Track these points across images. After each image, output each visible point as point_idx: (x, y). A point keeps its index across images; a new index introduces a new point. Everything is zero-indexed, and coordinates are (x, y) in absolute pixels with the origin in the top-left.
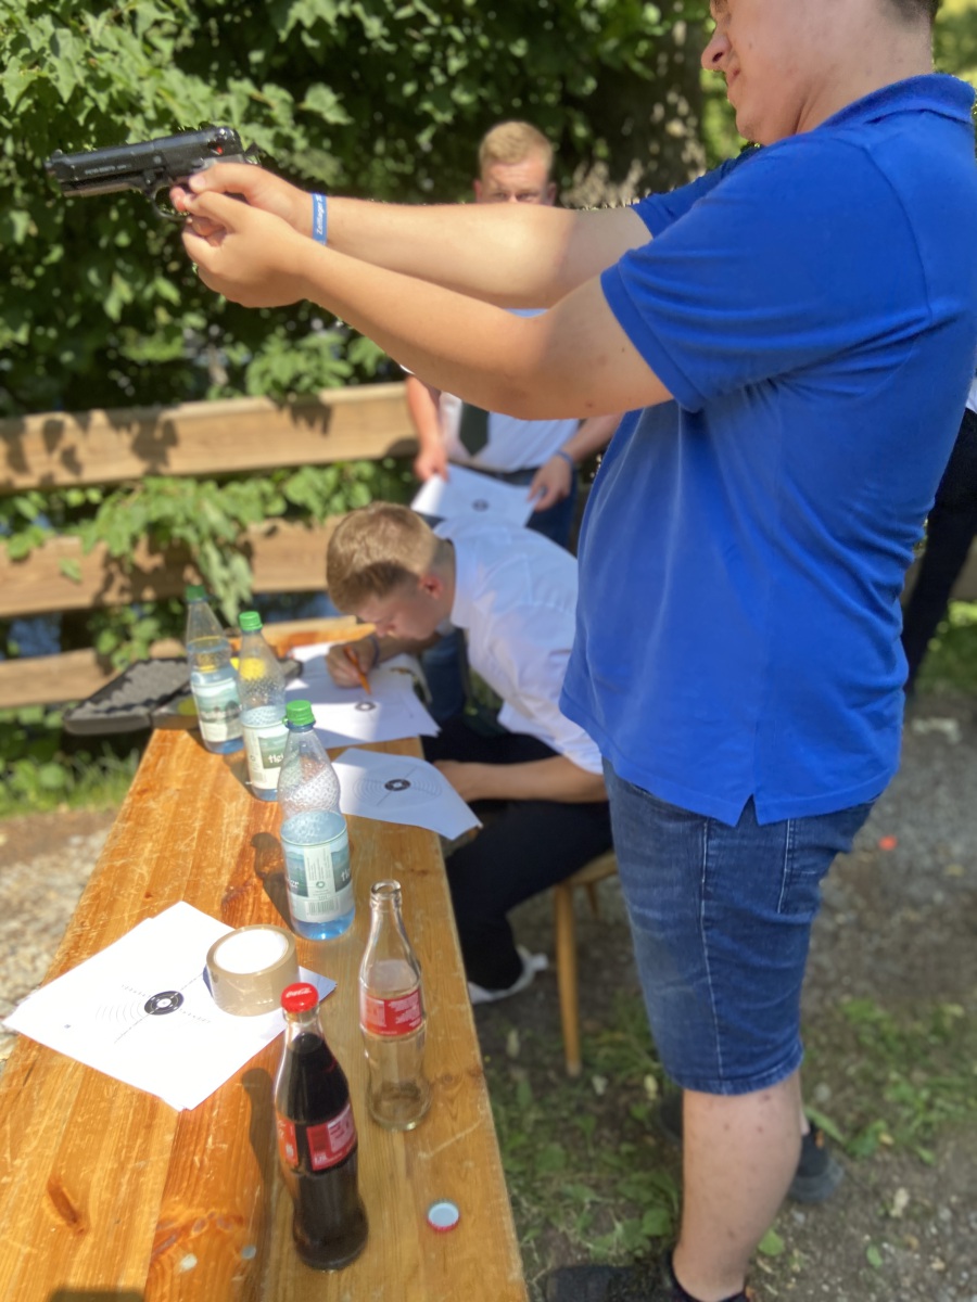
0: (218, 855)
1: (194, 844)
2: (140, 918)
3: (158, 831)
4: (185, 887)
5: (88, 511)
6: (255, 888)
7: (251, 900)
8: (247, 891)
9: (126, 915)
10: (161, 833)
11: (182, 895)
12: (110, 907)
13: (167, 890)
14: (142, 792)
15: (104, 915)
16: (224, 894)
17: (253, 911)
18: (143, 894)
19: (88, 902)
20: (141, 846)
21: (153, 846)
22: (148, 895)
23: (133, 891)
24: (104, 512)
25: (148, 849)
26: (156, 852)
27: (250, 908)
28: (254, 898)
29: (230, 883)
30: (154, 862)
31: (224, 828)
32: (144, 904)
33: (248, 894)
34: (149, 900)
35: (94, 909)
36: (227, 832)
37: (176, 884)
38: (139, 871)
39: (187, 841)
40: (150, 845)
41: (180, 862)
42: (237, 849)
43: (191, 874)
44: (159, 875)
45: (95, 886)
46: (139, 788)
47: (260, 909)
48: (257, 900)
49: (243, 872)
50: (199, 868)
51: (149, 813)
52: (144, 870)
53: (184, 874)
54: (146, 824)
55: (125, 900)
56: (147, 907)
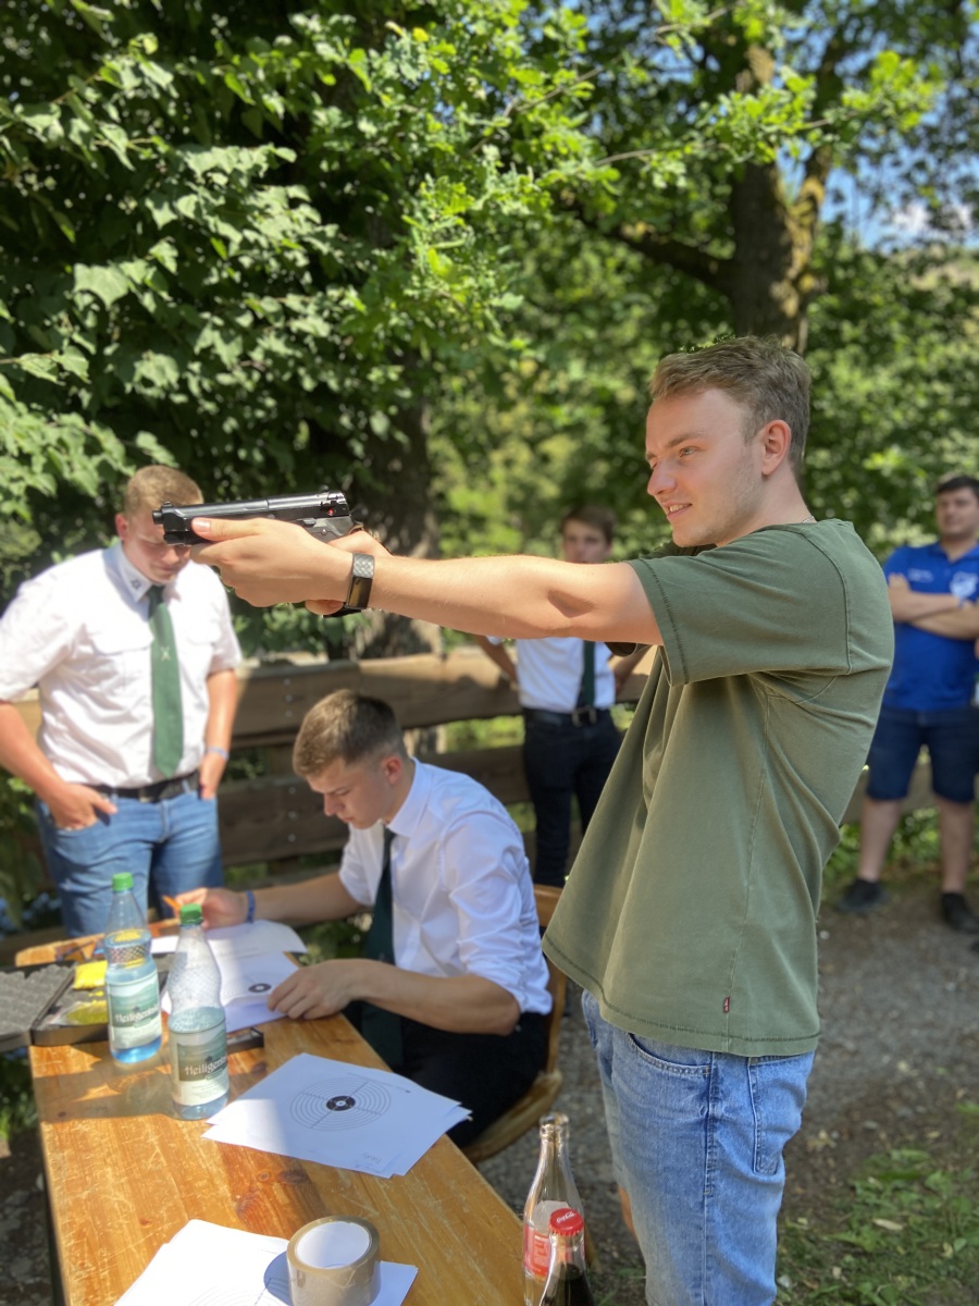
0: (200, 1166)
1: (162, 1159)
2: (152, 1251)
3: (109, 1154)
4: (182, 1206)
6: (264, 1192)
7: (268, 1205)
8: (258, 1197)
10: (114, 1156)
11: (185, 1215)
12: (106, 1241)
13: (163, 1211)
15: (103, 1252)
16: (234, 1204)
17: (278, 1215)
18: (138, 1225)
19: (72, 1242)
20: (98, 1173)
21: (114, 1170)
22: (144, 1222)
25: (109, 1173)
26: (121, 1176)
27: (273, 1213)
28: (270, 1203)
29: (234, 1192)
30: (127, 1187)
31: (187, 1137)
32: (145, 1232)
33: (261, 1200)
34: (147, 1226)
35: (86, 1248)
36: (194, 1142)
38: (115, 1199)
39: (151, 1160)
40: (109, 1169)
41: (159, 1181)
42: (219, 1157)
43: (180, 1191)
44: (143, 1200)
45: (71, 1224)
47: (285, 1212)
48: (276, 1204)
49: (240, 1179)
50: (185, 1183)
51: (84, 1136)
52: (122, 1197)
53: (171, 1193)
54: (88, 1149)
55: (119, 1232)
56: (151, 1234)
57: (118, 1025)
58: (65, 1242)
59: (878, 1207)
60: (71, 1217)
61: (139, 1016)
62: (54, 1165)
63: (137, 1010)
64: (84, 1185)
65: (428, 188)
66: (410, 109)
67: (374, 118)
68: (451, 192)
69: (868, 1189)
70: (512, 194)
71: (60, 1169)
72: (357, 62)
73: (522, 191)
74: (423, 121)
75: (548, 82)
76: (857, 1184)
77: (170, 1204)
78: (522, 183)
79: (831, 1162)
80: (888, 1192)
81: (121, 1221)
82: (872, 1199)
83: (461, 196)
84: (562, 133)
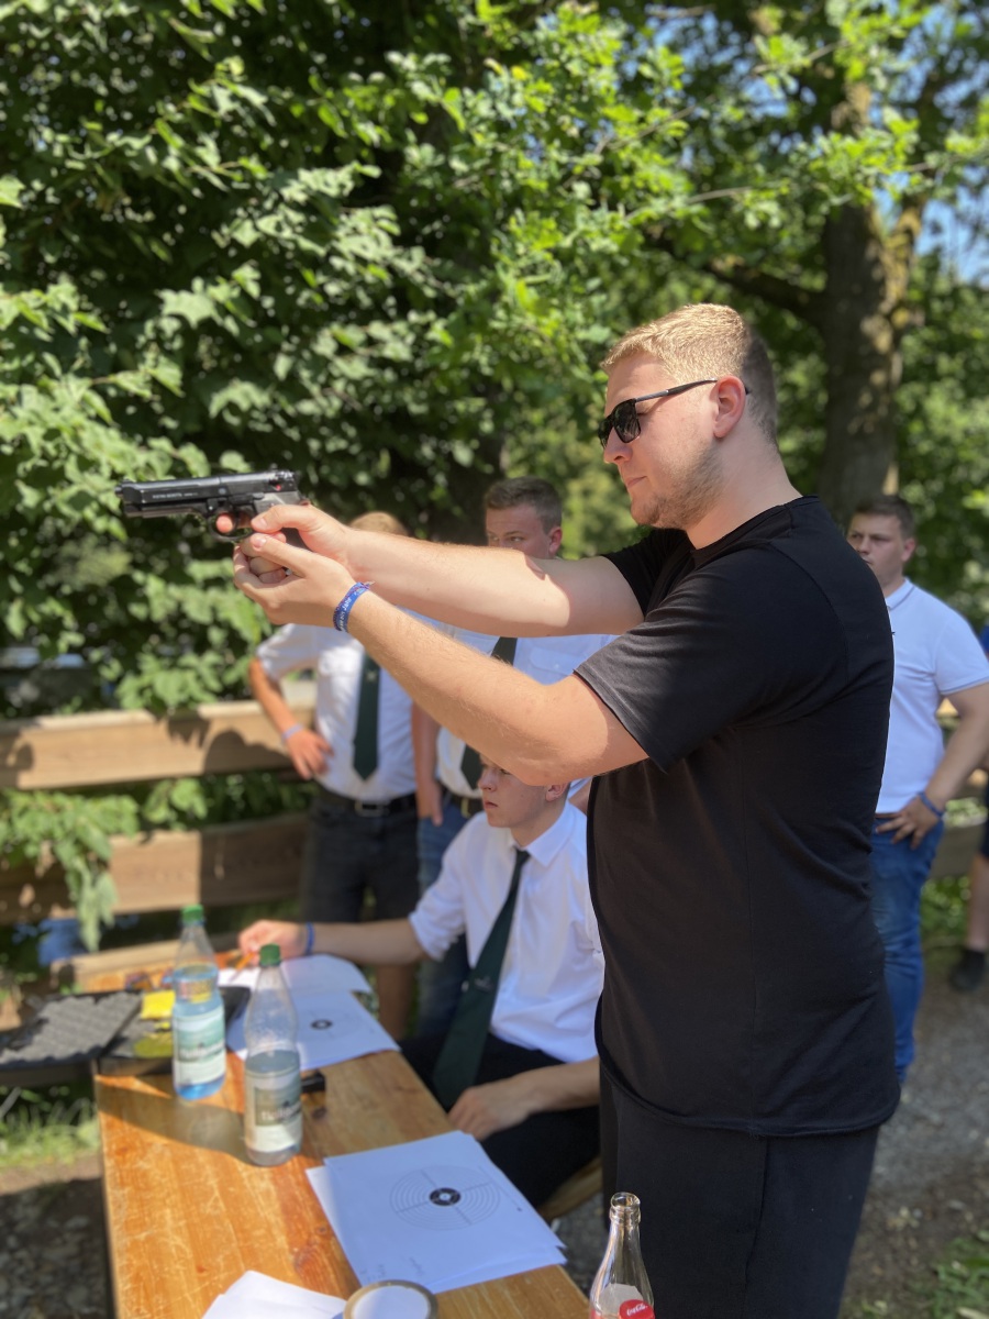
0: (258, 1214)
1: (221, 1204)
2: (207, 1301)
3: (169, 1195)
4: (239, 1255)
6: (322, 1246)
7: (326, 1261)
8: (316, 1251)
9: (188, 1297)
10: (173, 1197)
11: (242, 1265)
12: (162, 1286)
13: (220, 1260)
14: (122, 1151)
15: (159, 1299)
16: (291, 1258)
18: (193, 1268)
19: (129, 1286)
20: (157, 1215)
21: (173, 1212)
22: (201, 1270)
25: (169, 1216)
26: (180, 1219)
29: (291, 1244)
30: (185, 1231)
31: (246, 1182)
32: (202, 1280)
33: (319, 1255)
34: (204, 1274)
35: (142, 1293)
36: (253, 1188)
38: (172, 1243)
39: (211, 1203)
40: (168, 1211)
41: (217, 1227)
42: (277, 1206)
43: (238, 1239)
44: (200, 1244)
45: (129, 1266)
46: (114, 1147)
50: (243, 1231)
51: (145, 1174)
52: (179, 1241)
53: (229, 1240)
54: (148, 1188)
55: (176, 1278)
56: (207, 1283)
57: (183, 1059)
58: (122, 1285)
59: (963, 1295)
60: (129, 1260)
61: (204, 1052)
62: (114, 1203)
63: (201, 1046)
64: (142, 1226)
65: (518, 223)
66: (502, 147)
67: (466, 157)
68: (541, 228)
69: (951, 1274)
70: (602, 231)
71: (120, 1207)
72: (452, 101)
73: (612, 229)
74: (516, 160)
75: (642, 120)
76: (941, 1269)
77: (228, 1253)
78: (613, 221)
79: (913, 1243)
80: (974, 1279)
81: (178, 1267)
82: (957, 1286)
83: (551, 231)
84: (654, 170)
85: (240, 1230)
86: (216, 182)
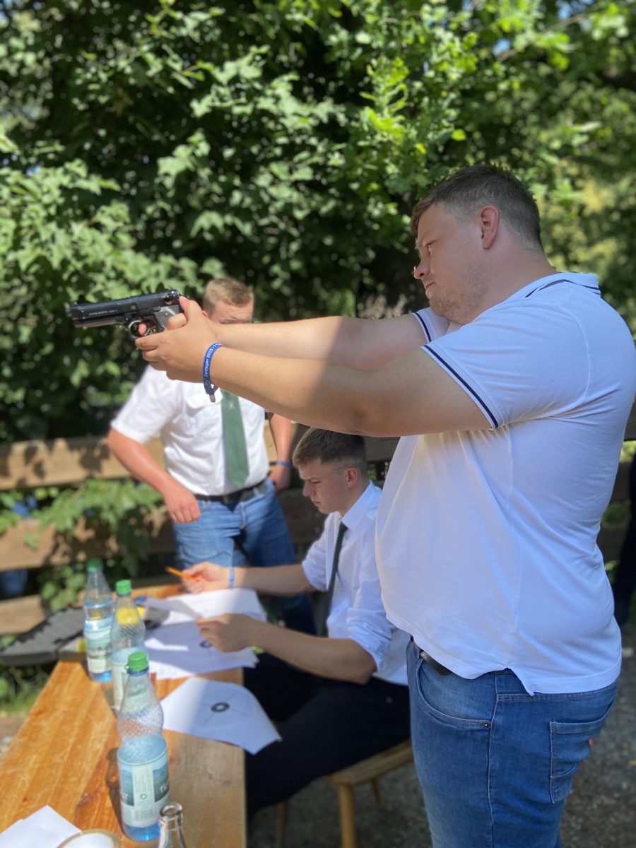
0: (82, 766)
1: (66, 757)
2: (15, 820)
3: (43, 746)
4: (52, 794)
5: (47, 502)
6: (103, 796)
7: (98, 805)
8: (96, 798)
9: (6, 816)
10: (45, 747)
11: (49, 800)
13: (39, 795)
14: (40, 712)
16: (79, 800)
17: (97, 815)
18: (22, 798)
20: (28, 758)
21: (37, 758)
22: (25, 800)
23: (15, 796)
24: (57, 504)
25: (33, 760)
26: (38, 763)
27: (96, 812)
28: (101, 804)
29: (86, 790)
30: (35, 771)
31: (90, 744)
32: (21, 807)
33: (96, 800)
34: (25, 803)
36: (92, 747)
37: (47, 790)
38: (23, 778)
39: (62, 754)
40: (35, 757)
41: (54, 772)
42: (96, 762)
43: (59, 782)
44: (36, 784)
46: (37, 710)
47: (103, 813)
48: (103, 805)
49: (97, 781)
51: (40, 730)
52: (27, 778)
53: (54, 782)
54: (36, 739)
55: (8, 803)
56: (22, 810)
64: (15, 764)
65: (374, 69)
85: (65, 776)
86: (185, 82)
